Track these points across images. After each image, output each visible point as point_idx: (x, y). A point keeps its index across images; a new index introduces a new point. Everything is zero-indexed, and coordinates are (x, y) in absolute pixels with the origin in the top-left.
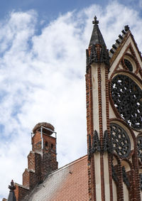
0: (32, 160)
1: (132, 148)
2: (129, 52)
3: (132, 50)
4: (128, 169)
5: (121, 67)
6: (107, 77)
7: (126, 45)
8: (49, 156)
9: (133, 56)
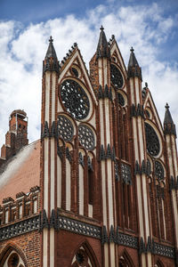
0: (9, 138)
1: (75, 134)
2: (76, 62)
3: (78, 61)
4: (71, 149)
5: (69, 74)
6: (57, 82)
7: (74, 57)
8: (21, 135)
9: (79, 66)
